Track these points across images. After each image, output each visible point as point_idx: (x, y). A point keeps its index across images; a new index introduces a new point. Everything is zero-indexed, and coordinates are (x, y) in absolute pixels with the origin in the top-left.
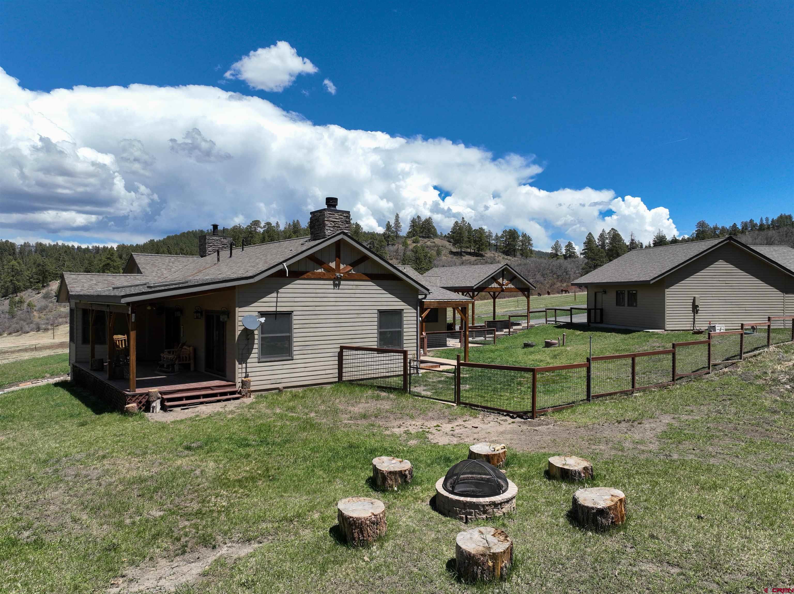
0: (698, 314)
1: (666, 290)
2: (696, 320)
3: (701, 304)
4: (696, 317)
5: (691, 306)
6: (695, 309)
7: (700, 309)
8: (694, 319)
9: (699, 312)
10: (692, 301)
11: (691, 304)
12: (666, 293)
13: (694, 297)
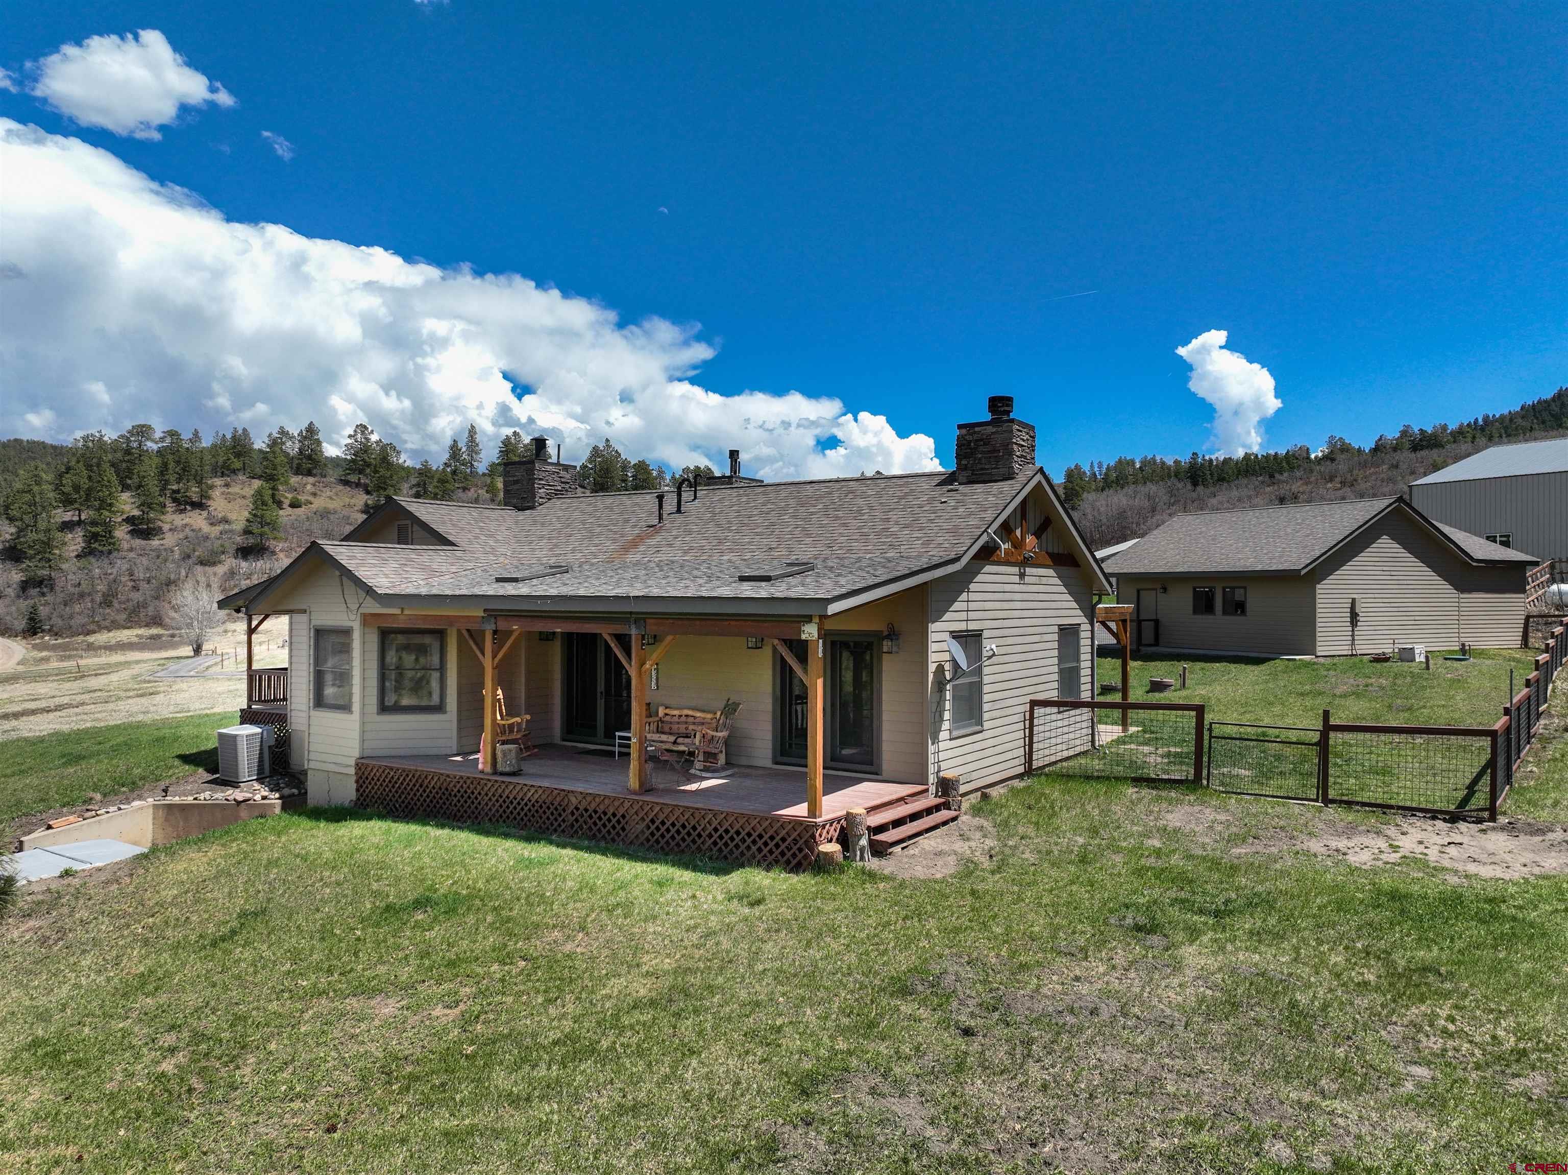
0: (1358, 628)
1: (1318, 586)
2: (1356, 638)
3: (1363, 610)
4: (1356, 633)
5: (1349, 615)
6: (1354, 617)
7: (1361, 619)
8: (1353, 636)
9: (1359, 624)
10: (1350, 605)
11: (1349, 610)
12: (1318, 591)
13: (1354, 600)
